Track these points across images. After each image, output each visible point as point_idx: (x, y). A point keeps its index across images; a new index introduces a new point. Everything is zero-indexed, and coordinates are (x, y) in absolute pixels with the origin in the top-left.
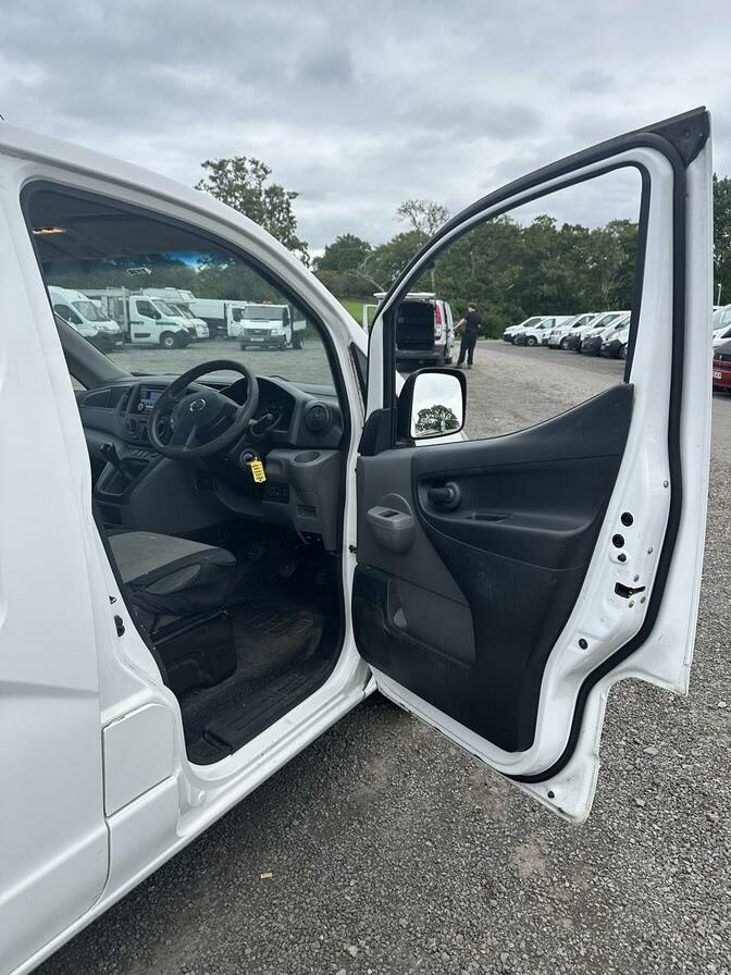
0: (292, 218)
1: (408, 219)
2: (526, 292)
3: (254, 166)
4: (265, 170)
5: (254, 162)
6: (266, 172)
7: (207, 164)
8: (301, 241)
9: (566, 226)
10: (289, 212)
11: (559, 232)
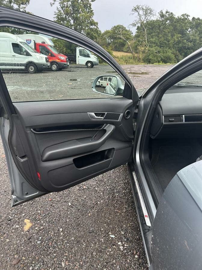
0: (92, 11)
1: (137, 13)
2: (180, 45)
8: (95, 21)
9: (194, 18)
10: (91, 9)
11: (191, 21)
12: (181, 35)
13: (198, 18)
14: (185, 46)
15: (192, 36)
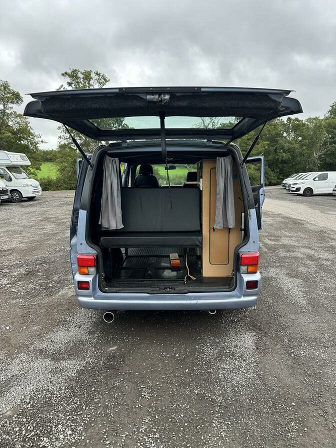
3: (97, 77)
4: (104, 79)
5: (97, 74)
6: (106, 81)
7: (66, 73)
11: (286, 122)
12: (269, 142)
13: (296, 118)
14: (278, 159)
15: (287, 144)
